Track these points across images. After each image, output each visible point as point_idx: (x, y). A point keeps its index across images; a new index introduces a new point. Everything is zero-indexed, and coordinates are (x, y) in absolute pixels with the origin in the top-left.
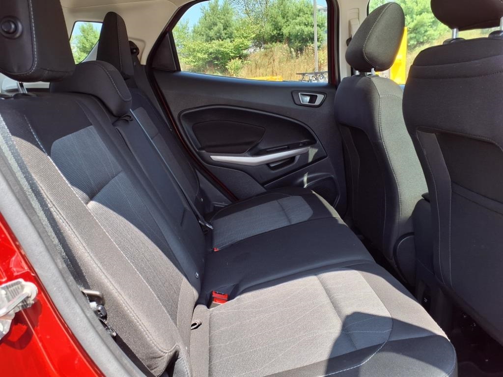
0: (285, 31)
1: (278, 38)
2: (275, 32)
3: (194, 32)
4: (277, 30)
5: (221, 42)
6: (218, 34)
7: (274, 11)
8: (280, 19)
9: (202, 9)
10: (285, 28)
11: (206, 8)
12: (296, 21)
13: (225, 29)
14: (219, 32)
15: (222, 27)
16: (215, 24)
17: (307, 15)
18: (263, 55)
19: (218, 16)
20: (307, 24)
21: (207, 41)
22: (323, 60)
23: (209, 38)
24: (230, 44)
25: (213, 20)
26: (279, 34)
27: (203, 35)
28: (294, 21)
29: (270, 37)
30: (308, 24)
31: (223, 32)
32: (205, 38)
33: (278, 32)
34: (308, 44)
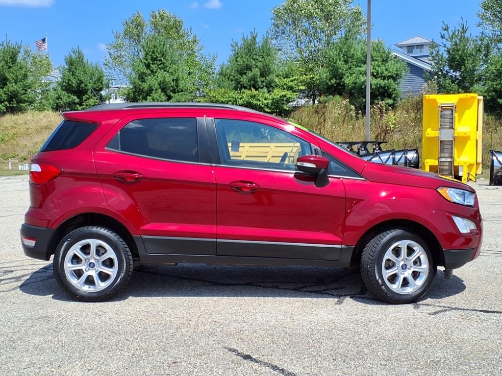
0: (348, 80)
1: (337, 89)
2: (333, 81)
3: (221, 74)
4: (336, 79)
5: (254, 92)
6: (252, 82)
7: (333, 53)
8: (340, 63)
9: (233, 46)
10: (348, 77)
11: (239, 45)
12: (361, 69)
13: (262, 75)
14: (254, 79)
15: (259, 73)
16: (249, 68)
17: (376, 63)
18: (313, 112)
19: (255, 57)
20: (375, 74)
21: (236, 89)
22: (394, 124)
23: (240, 86)
24: (267, 95)
25: (246, 62)
26: (339, 84)
27: (232, 81)
28: (358, 68)
29: (326, 87)
30: (378, 74)
31: (260, 80)
32: (234, 85)
33: (338, 81)
34: (376, 101)
